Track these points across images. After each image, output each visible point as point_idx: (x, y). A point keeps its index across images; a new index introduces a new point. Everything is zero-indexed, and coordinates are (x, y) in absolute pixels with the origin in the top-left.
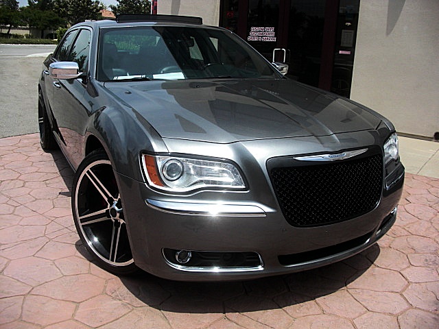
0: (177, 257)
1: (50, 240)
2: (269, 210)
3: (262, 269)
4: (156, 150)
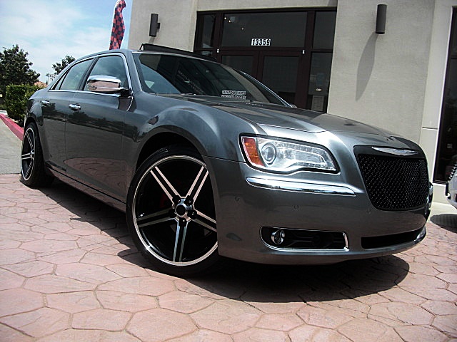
0: (273, 238)
1: (88, 252)
2: (358, 191)
3: (347, 250)
4: (257, 132)
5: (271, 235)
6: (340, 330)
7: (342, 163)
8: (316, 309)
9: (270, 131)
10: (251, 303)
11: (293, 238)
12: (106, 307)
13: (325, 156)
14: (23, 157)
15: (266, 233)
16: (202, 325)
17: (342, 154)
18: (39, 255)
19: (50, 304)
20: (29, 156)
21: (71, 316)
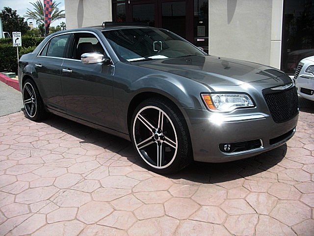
0: (225, 149)
1: (108, 167)
2: (266, 115)
3: (263, 148)
4: (210, 91)
5: (224, 147)
6: (269, 192)
7: (256, 100)
8: (252, 181)
9: (217, 89)
10: (217, 184)
11: (235, 147)
12: (146, 203)
13: (246, 98)
14: (25, 102)
15: (221, 147)
16: (202, 204)
17: (256, 95)
18: (84, 175)
19: (116, 208)
20: (30, 101)
21: (133, 212)
